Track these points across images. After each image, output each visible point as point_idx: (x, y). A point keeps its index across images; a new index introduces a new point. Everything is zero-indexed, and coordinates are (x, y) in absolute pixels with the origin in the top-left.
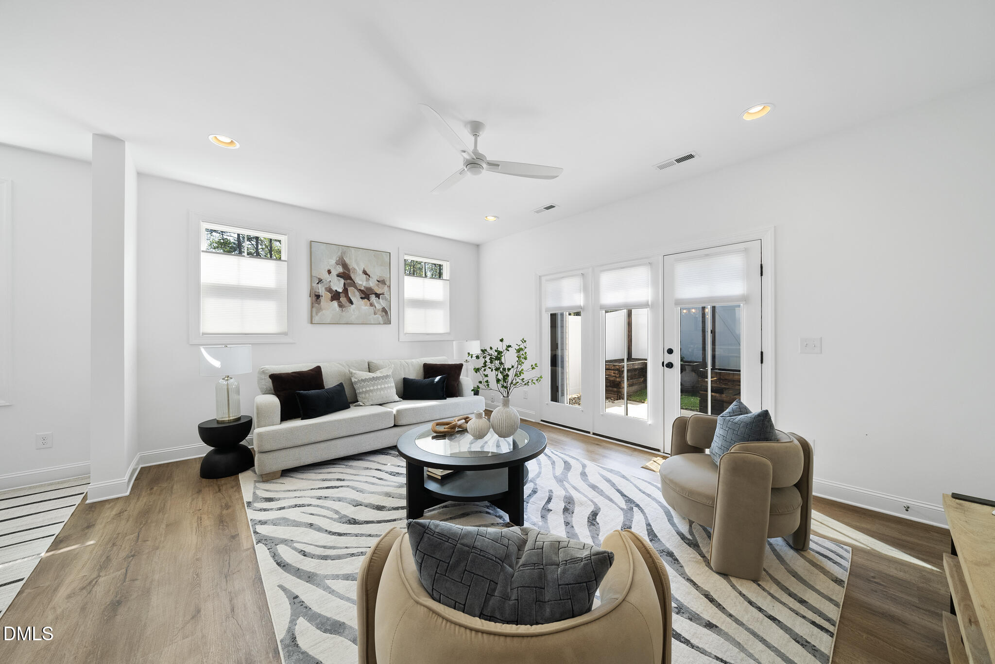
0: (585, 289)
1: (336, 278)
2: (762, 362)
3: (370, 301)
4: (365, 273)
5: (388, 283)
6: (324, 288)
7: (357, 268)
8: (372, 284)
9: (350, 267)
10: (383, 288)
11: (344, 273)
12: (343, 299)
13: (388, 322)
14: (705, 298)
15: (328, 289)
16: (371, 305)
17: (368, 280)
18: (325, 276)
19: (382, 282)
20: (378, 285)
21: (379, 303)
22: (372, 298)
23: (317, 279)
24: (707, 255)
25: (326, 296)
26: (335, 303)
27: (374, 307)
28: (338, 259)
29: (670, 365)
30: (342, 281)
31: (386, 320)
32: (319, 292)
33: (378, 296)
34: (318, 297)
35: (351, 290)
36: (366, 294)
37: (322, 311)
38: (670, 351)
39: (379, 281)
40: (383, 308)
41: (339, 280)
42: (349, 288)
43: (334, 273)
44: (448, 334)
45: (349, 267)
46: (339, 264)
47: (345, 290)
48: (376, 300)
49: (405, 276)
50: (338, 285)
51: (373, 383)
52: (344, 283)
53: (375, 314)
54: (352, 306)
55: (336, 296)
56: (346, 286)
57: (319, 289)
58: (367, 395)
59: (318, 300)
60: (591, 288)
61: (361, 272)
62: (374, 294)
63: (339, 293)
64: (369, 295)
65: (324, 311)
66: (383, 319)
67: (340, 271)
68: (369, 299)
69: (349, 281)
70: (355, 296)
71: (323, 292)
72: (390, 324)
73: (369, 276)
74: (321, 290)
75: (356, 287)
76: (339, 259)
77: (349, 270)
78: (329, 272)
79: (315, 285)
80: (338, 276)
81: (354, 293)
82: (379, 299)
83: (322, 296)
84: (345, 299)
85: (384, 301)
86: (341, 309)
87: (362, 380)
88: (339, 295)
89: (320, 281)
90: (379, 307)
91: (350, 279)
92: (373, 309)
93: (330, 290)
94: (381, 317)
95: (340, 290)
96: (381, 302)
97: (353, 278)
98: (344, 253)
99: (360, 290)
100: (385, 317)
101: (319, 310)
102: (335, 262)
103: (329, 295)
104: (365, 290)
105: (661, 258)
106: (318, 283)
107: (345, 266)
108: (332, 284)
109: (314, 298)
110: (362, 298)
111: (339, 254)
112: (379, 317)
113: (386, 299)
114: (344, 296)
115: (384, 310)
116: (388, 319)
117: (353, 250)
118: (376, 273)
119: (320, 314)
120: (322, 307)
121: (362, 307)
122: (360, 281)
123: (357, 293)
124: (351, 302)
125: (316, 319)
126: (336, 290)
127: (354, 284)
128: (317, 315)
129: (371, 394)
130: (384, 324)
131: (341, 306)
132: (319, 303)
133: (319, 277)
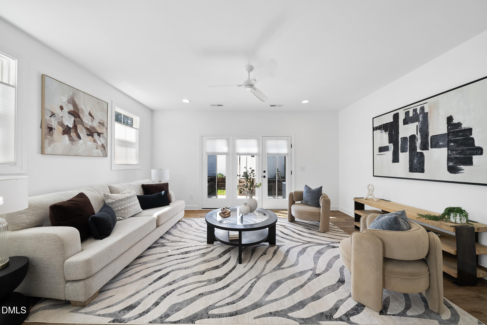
0: (228, 145)
1: (67, 115)
2: (291, 174)
3: (93, 138)
4: (90, 114)
5: (106, 126)
6: (56, 122)
7: (84, 109)
8: (95, 124)
9: (80, 108)
10: (103, 129)
11: (74, 111)
12: (73, 134)
13: (105, 155)
14: (276, 153)
15: (60, 123)
16: (95, 141)
17: (92, 121)
18: (57, 111)
19: (101, 124)
20: (99, 126)
21: (100, 140)
22: (95, 135)
23: (51, 112)
24: (277, 139)
25: (58, 130)
26: (66, 137)
27: (96, 143)
28: (69, 98)
29: (264, 177)
30: (73, 118)
31: (104, 154)
32: (52, 125)
33: (99, 134)
34: (51, 129)
35: (79, 127)
36: (91, 132)
37: (54, 142)
38: (264, 172)
39: (100, 123)
40: (102, 144)
41: (70, 117)
42: (78, 125)
43: (66, 110)
44: (138, 165)
45: (78, 107)
46: (70, 103)
47: (75, 127)
48: (98, 137)
49: (115, 122)
50: (69, 122)
51: (128, 201)
52: (74, 121)
53: (97, 148)
54: (80, 141)
55: (67, 131)
56: (76, 124)
57: (51, 122)
58: (126, 211)
59: (51, 133)
60: (232, 145)
61: (87, 114)
62: (96, 133)
63: (70, 128)
64: (93, 133)
65: (56, 143)
66: (102, 153)
67: (71, 109)
68: (93, 136)
69: (78, 119)
70: (83, 132)
71: (56, 126)
72: (107, 157)
73: (93, 118)
74: (54, 123)
75: (83, 125)
76: (71, 99)
77: (78, 109)
78: (62, 108)
79: (47, 117)
80: (70, 113)
81: (82, 130)
82: (100, 137)
83: (55, 129)
84: (74, 134)
85: (103, 139)
86: (71, 142)
87: (120, 200)
88: (70, 131)
89: (53, 115)
90: (99, 143)
91: (79, 117)
92: (96, 145)
93: (61, 124)
94: (101, 151)
95: (71, 126)
96: (101, 140)
97: (81, 117)
98: (74, 94)
99: (86, 128)
100: (104, 151)
101: (52, 141)
102: (67, 100)
103: (61, 129)
104: (90, 129)
105: (261, 137)
106: (51, 116)
107: (75, 105)
108: (64, 119)
109: (47, 130)
110: (88, 135)
111: (71, 93)
112: (99, 152)
113: (105, 138)
114: (74, 132)
115: (103, 146)
116: (105, 153)
117: (81, 93)
118: (99, 116)
119: (52, 146)
120: (55, 139)
121: (88, 142)
122: (87, 120)
123: (84, 131)
124: (79, 137)
125: (48, 150)
126: (67, 126)
127: (82, 123)
128: (49, 146)
129: (129, 209)
130: (104, 156)
131: (71, 140)
132: (52, 135)
133: (52, 111)
